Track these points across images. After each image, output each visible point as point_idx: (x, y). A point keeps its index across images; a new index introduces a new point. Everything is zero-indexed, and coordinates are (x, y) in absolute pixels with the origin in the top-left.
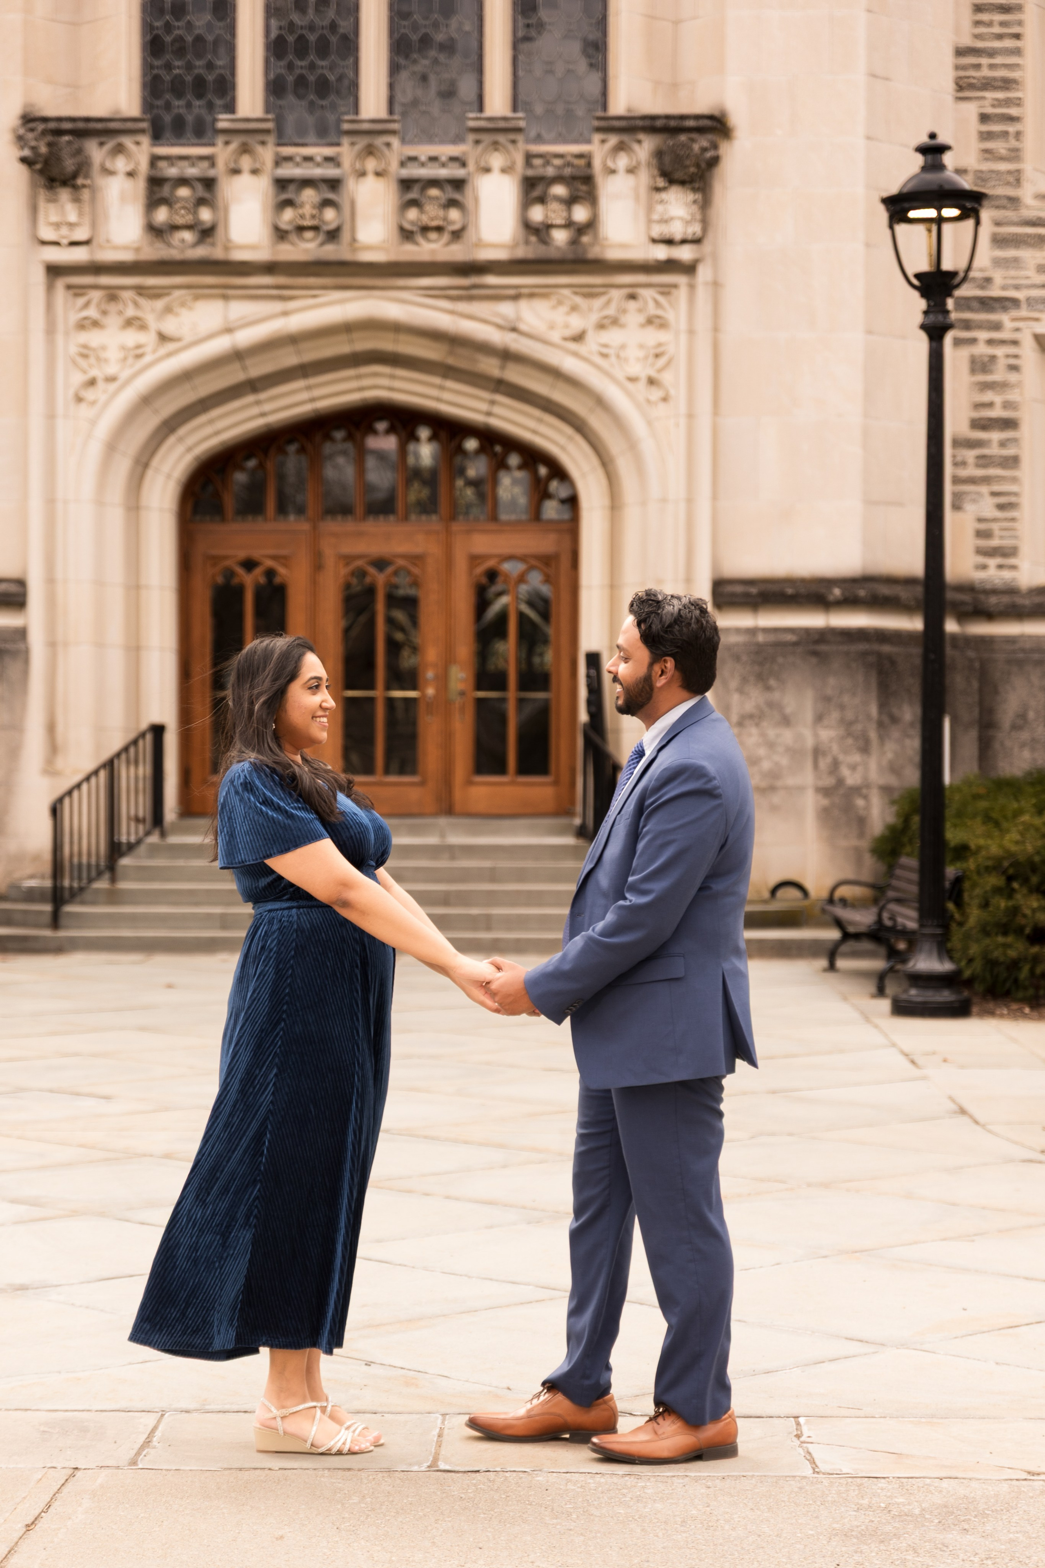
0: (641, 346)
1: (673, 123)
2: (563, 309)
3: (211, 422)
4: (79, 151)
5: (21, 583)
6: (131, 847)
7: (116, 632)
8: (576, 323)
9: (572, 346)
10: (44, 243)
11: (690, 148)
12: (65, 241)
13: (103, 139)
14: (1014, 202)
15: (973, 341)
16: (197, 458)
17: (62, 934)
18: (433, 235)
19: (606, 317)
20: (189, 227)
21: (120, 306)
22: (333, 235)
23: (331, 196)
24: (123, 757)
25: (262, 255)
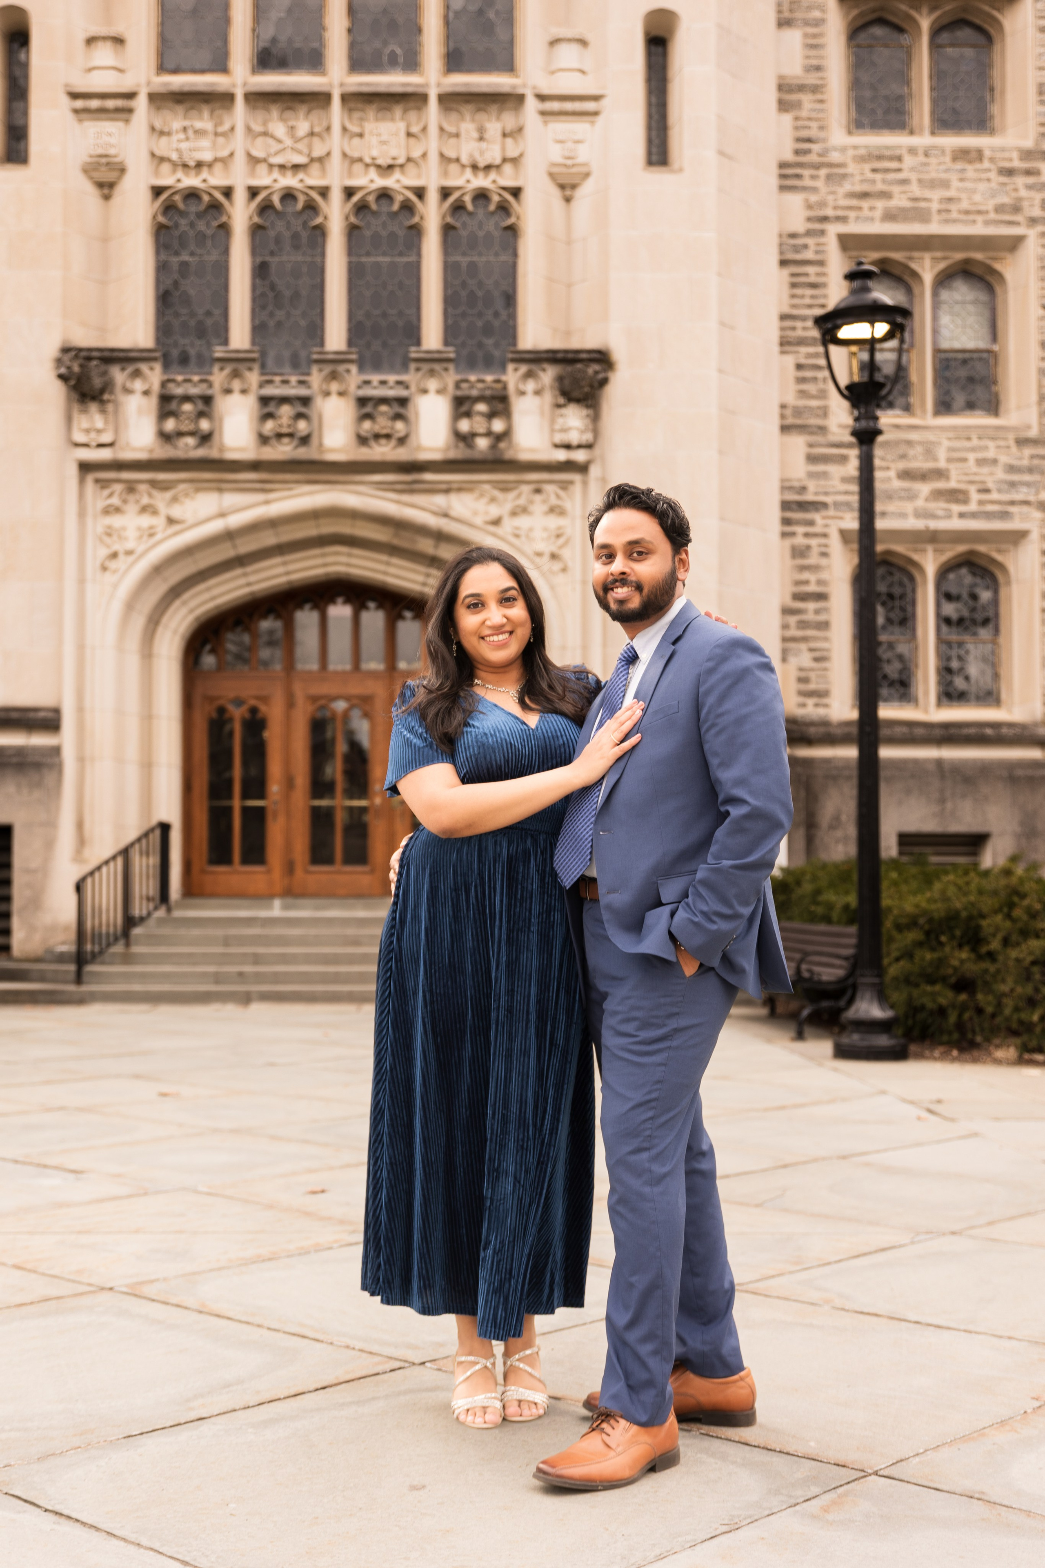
0: (545, 529)
1: (570, 356)
2: (484, 500)
3: (208, 589)
4: (105, 373)
5: (57, 711)
6: (142, 919)
7: (132, 751)
8: (494, 511)
9: (492, 528)
10: (77, 445)
11: (585, 372)
12: (94, 444)
13: (124, 365)
14: (823, 429)
15: (793, 534)
16: (197, 619)
17: (84, 988)
18: (383, 441)
19: (518, 506)
20: (192, 434)
21: (137, 496)
22: (305, 440)
23: (303, 410)
24: (137, 846)
25: (249, 455)
